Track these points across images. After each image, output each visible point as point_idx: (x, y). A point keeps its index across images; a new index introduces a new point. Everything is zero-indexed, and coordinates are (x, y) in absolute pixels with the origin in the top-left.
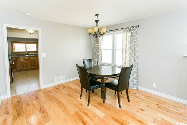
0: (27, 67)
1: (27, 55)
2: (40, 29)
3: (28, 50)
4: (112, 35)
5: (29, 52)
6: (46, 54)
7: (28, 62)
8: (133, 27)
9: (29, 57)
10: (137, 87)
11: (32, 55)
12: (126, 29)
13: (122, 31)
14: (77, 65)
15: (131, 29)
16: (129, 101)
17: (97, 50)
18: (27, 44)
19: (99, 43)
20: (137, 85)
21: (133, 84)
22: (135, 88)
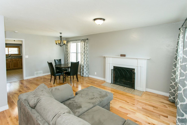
0: (10, 67)
1: (10, 57)
2: (24, 40)
3: (10, 53)
4: (76, 43)
5: (11, 55)
6: (28, 56)
7: (11, 63)
8: (85, 39)
9: (12, 59)
10: (88, 76)
11: (14, 57)
12: (82, 40)
13: (80, 41)
14: (48, 62)
15: (84, 40)
16: (78, 81)
17: (67, 53)
18: (9, 48)
19: (68, 48)
20: (88, 74)
21: (86, 74)
22: (87, 76)
